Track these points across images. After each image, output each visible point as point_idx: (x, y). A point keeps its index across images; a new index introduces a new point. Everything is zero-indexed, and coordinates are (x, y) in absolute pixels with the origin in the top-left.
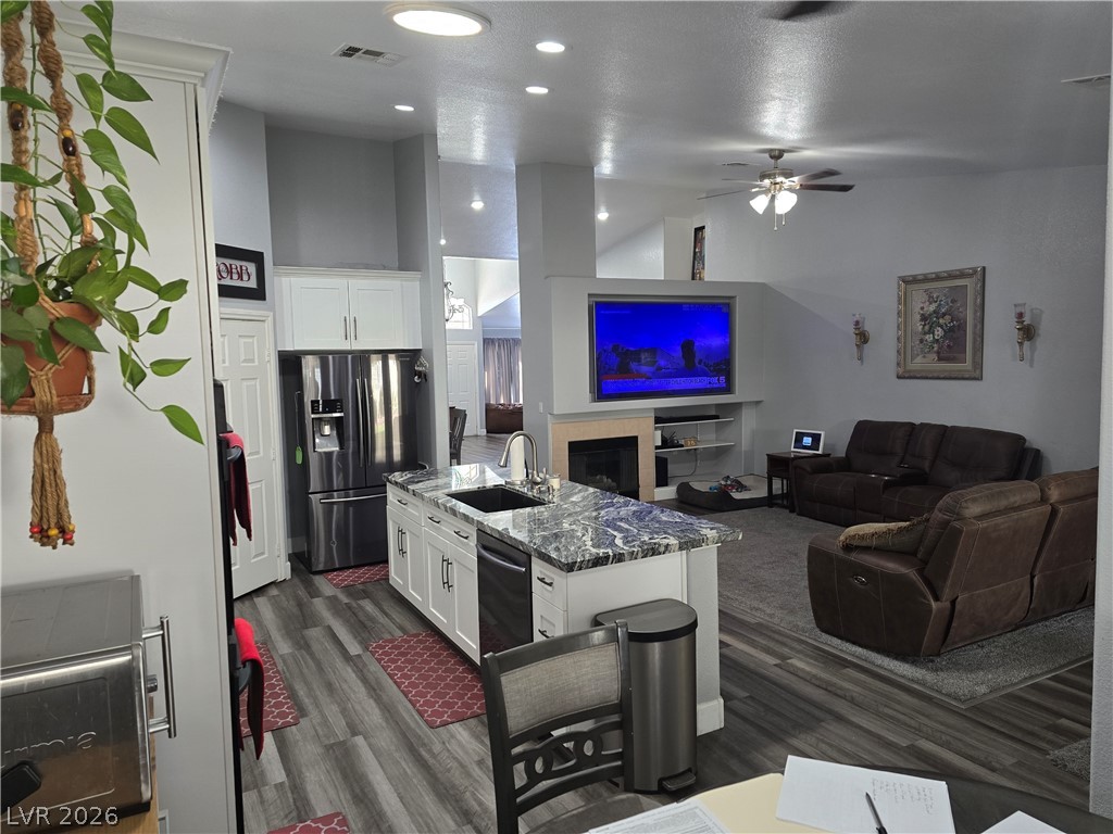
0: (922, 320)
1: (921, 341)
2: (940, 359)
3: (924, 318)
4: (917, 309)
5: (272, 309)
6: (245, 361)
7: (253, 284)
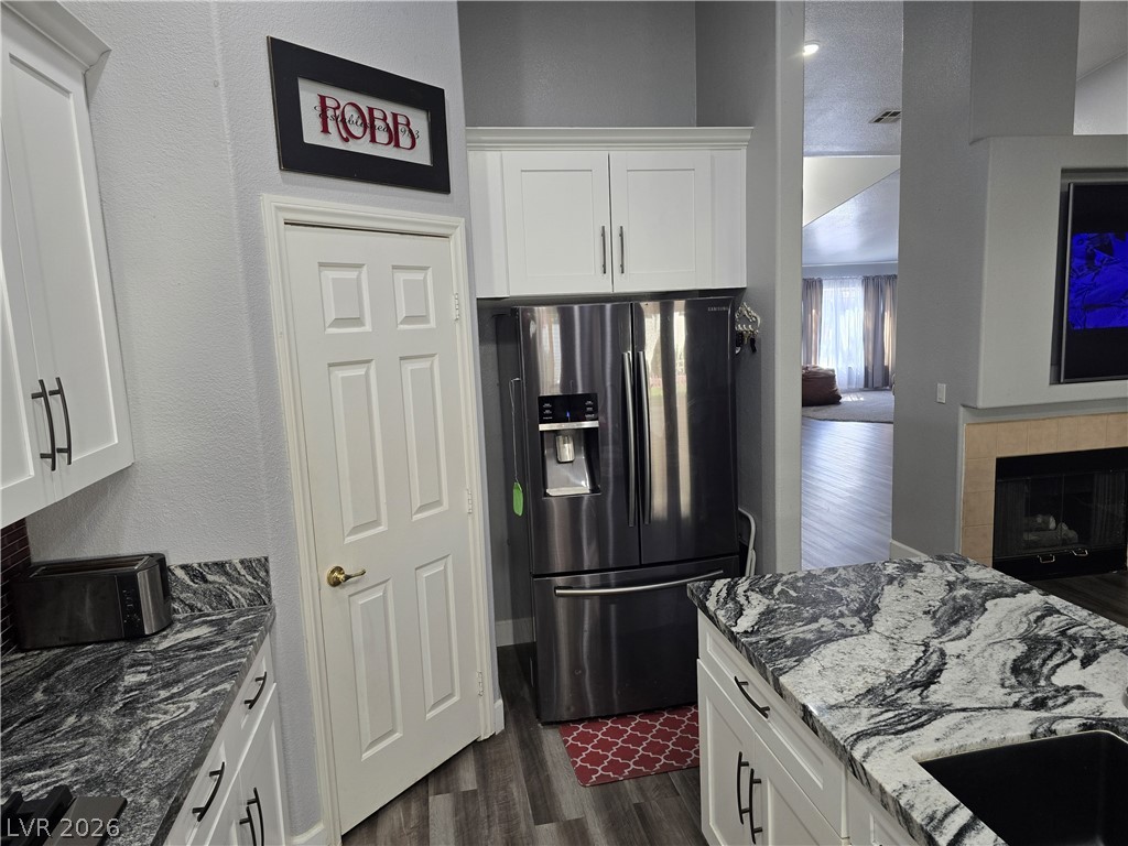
5: (465, 211)
6: (408, 319)
7: (421, 156)
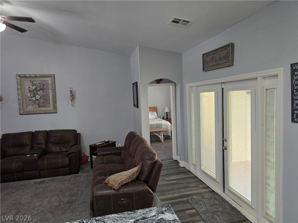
0: (29, 92)
1: (30, 100)
2: (39, 107)
3: (30, 91)
4: (27, 88)
